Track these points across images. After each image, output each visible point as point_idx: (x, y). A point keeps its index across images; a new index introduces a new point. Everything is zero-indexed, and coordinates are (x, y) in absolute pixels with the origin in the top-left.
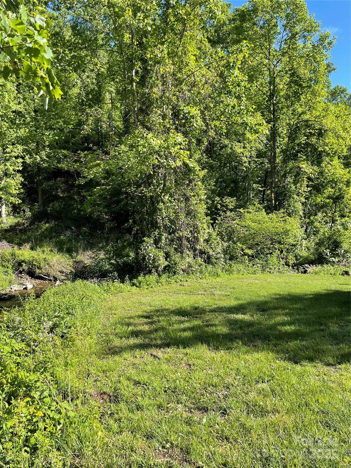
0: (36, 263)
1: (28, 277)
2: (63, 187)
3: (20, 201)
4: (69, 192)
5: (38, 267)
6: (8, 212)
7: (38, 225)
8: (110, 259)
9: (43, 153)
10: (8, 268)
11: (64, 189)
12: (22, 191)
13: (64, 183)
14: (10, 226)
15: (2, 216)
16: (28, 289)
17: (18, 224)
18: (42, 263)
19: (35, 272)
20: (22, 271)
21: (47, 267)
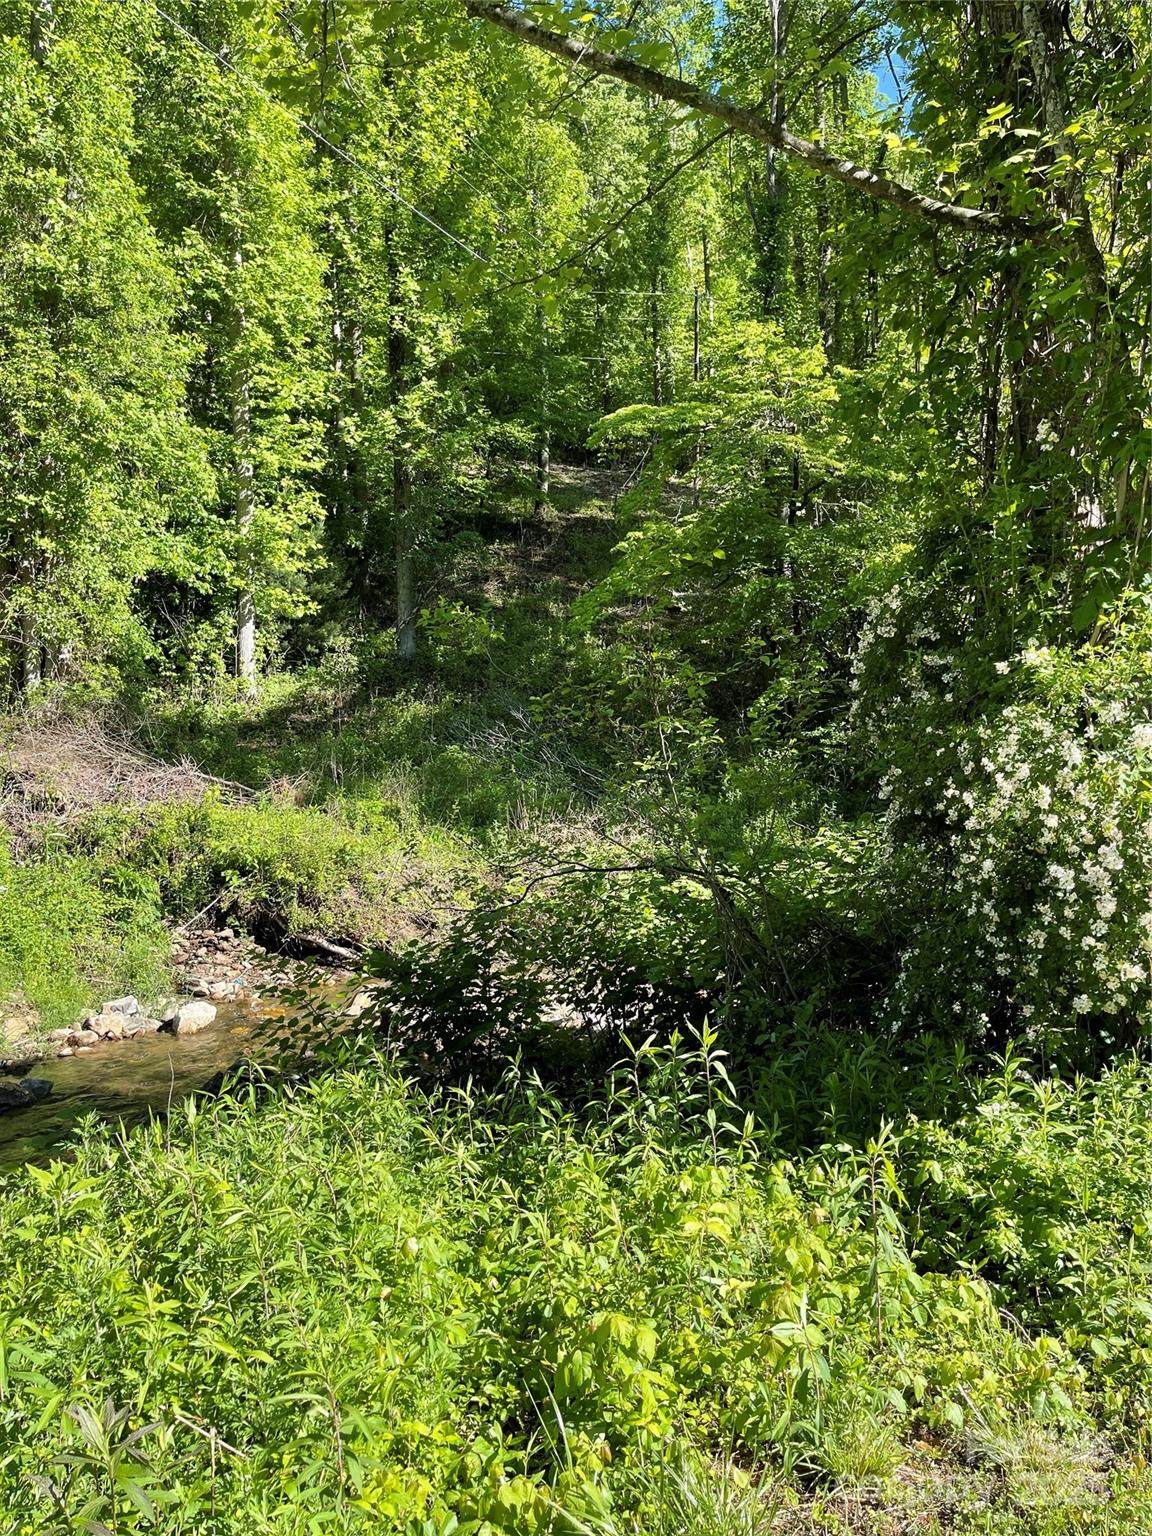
0: (290, 876)
1: (250, 943)
2: (510, 571)
3: (314, 608)
4: (526, 586)
5: (301, 897)
6: (266, 652)
7: (380, 705)
8: (671, 869)
9: (413, 400)
10: (133, 893)
11: (512, 578)
12: (323, 562)
13: (515, 558)
14: (270, 713)
15: (243, 668)
16: (182, 1027)
17: (300, 702)
18: (321, 876)
19: (285, 921)
20: (227, 914)
21: (349, 893)
